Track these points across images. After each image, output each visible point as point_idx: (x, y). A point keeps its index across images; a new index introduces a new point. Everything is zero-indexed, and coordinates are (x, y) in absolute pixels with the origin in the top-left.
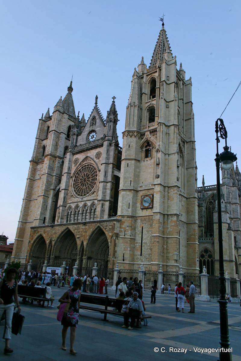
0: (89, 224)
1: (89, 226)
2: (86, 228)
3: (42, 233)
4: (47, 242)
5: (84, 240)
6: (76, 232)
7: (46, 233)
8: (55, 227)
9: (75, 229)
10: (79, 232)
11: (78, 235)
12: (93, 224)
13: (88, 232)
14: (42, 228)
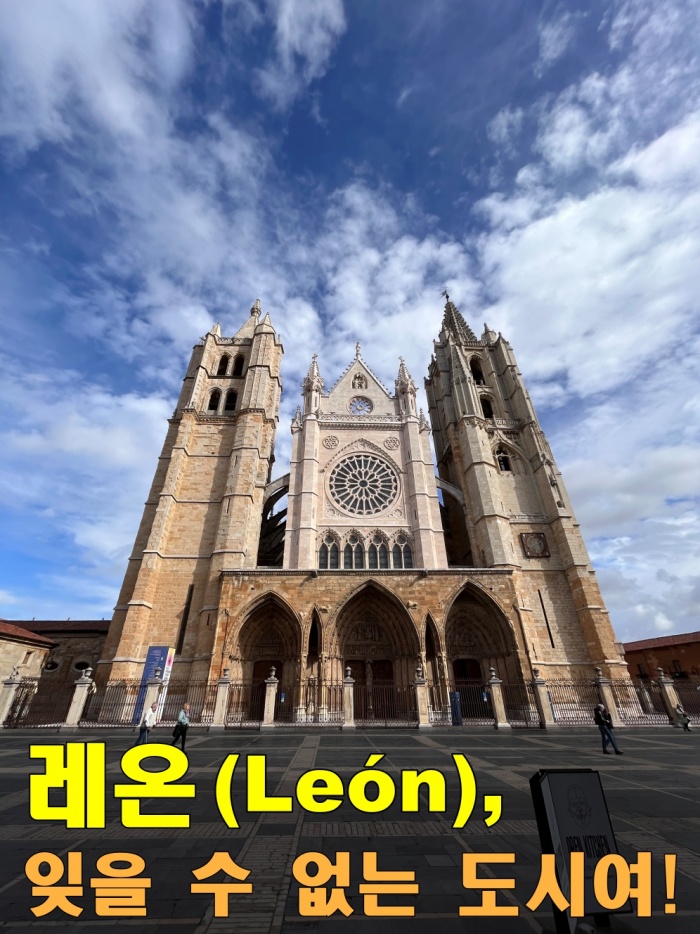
0: (439, 577)
1: (439, 580)
2: (431, 586)
3: (275, 589)
4: (304, 614)
5: (434, 612)
6: (403, 593)
7: (293, 591)
8: (325, 577)
9: (398, 586)
10: (412, 593)
11: (410, 599)
12: (450, 577)
13: (440, 593)
14: (273, 577)
